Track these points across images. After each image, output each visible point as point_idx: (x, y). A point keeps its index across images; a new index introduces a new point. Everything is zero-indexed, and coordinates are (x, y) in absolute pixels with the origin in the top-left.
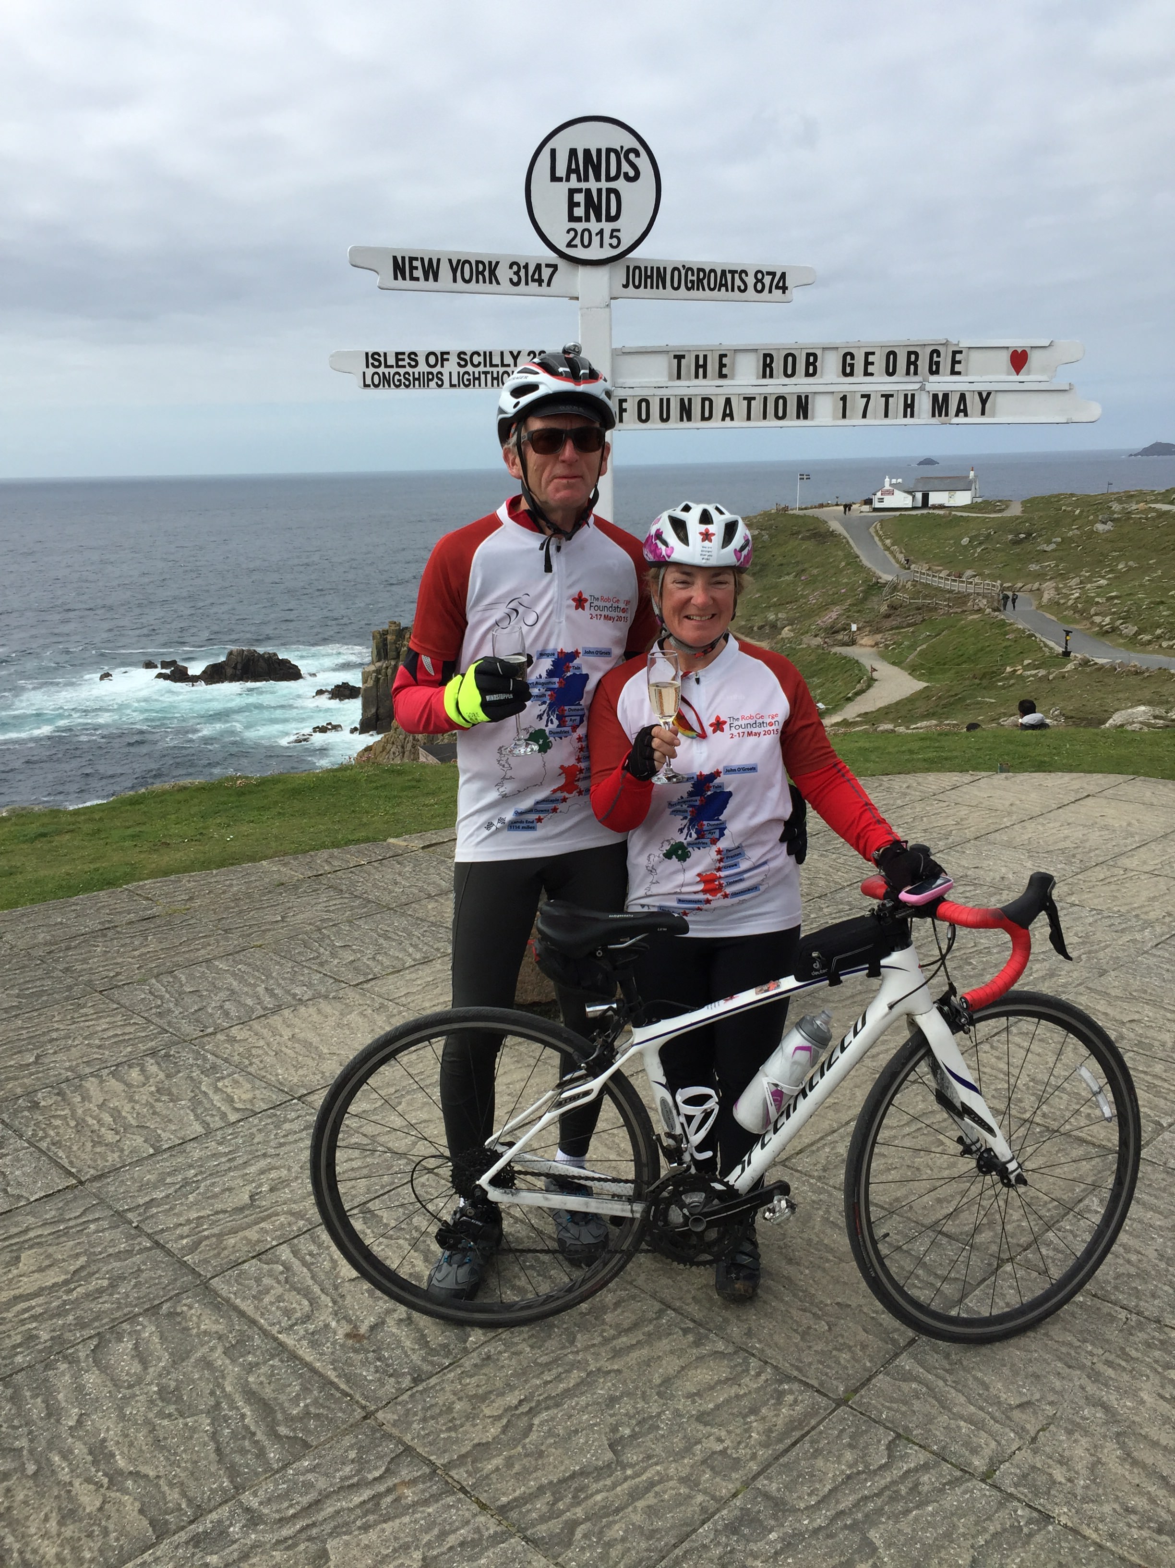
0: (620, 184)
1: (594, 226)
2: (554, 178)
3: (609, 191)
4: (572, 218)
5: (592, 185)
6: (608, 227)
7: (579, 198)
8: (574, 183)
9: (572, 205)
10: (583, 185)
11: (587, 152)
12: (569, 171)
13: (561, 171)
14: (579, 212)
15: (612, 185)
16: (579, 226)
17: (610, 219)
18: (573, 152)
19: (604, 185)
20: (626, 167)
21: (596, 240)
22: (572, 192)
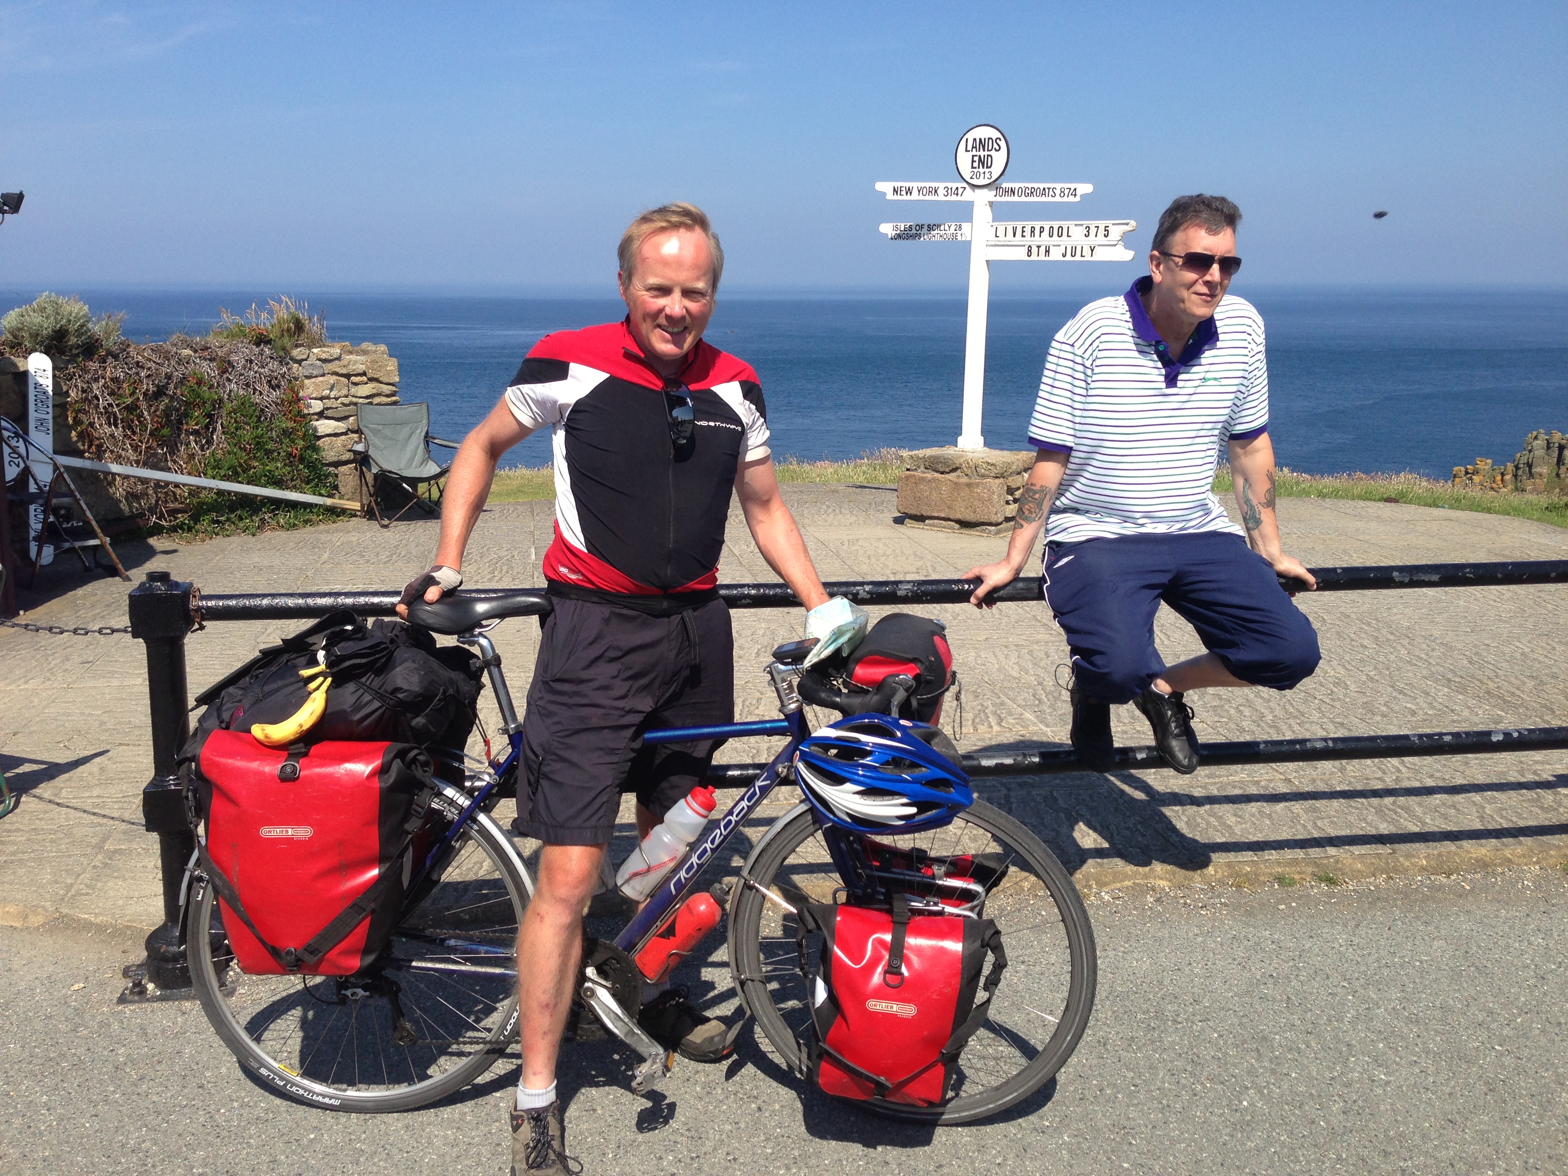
0: (993, 153)
1: (981, 170)
2: (967, 151)
3: (988, 156)
4: (973, 167)
5: (982, 153)
6: (987, 170)
7: (976, 159)
8: (974, 153)
9: (973, 161)
10: (978, 153)
11: (980, 139)
12: (973, 147)
13: (969, 148)
14: (976, 165)
15: (989, 153)
16: (976, 170)
17: (987, 167)
18: (975, 140)
19: (986, 153)
20: (995, 146)
21: (982, 175)
22: (973, 156)
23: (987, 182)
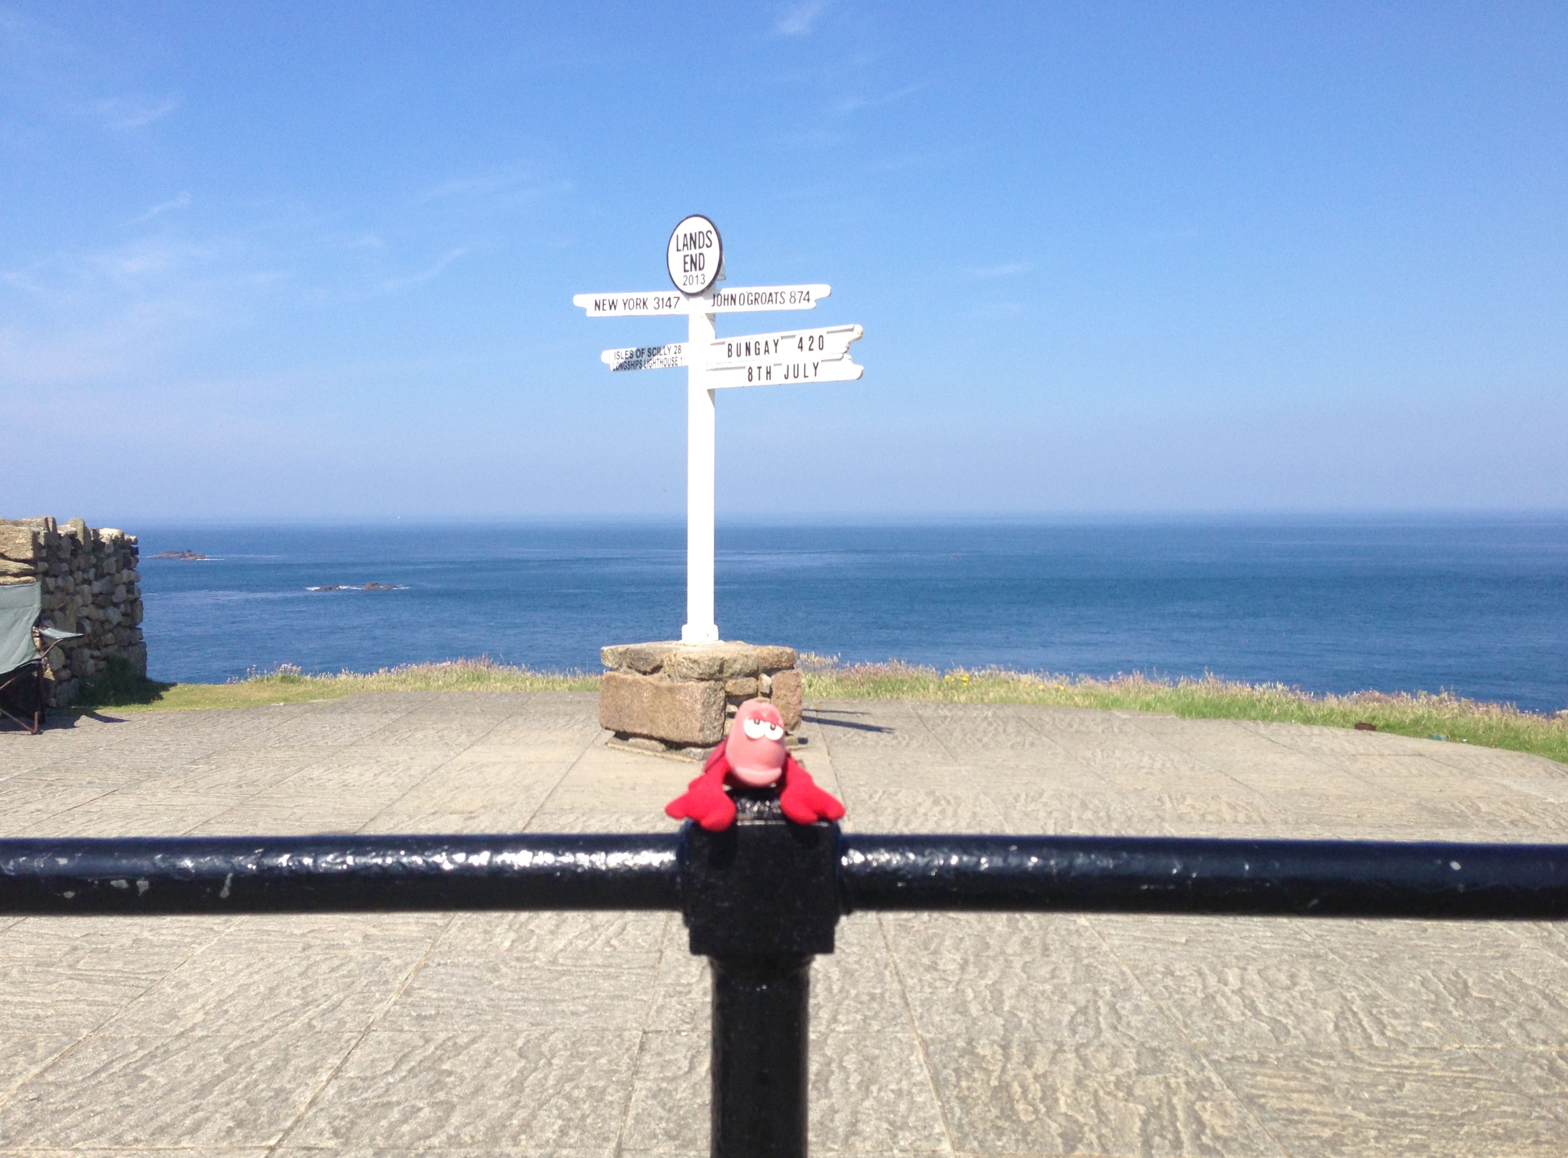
0: (704, 250)
1: (694, 273)
2: (678, 250)
4: (685, 271)
5: (693, 252)
6: (699, 273)
7: (688, 259)
8: (686, 252)
9: (685, 263)
10: (689, 252)
11: (691, 234)
12: (684, 245)
13: (681, 247)
14: (688, 267)
15: (701, 251)
16: (688, 274)
17: (700, 269)
18: (685, 235)
19: (698, 251)
20: (707, 242)
21: (695, 280)
22: (685, 257)
23: (700, 288)
